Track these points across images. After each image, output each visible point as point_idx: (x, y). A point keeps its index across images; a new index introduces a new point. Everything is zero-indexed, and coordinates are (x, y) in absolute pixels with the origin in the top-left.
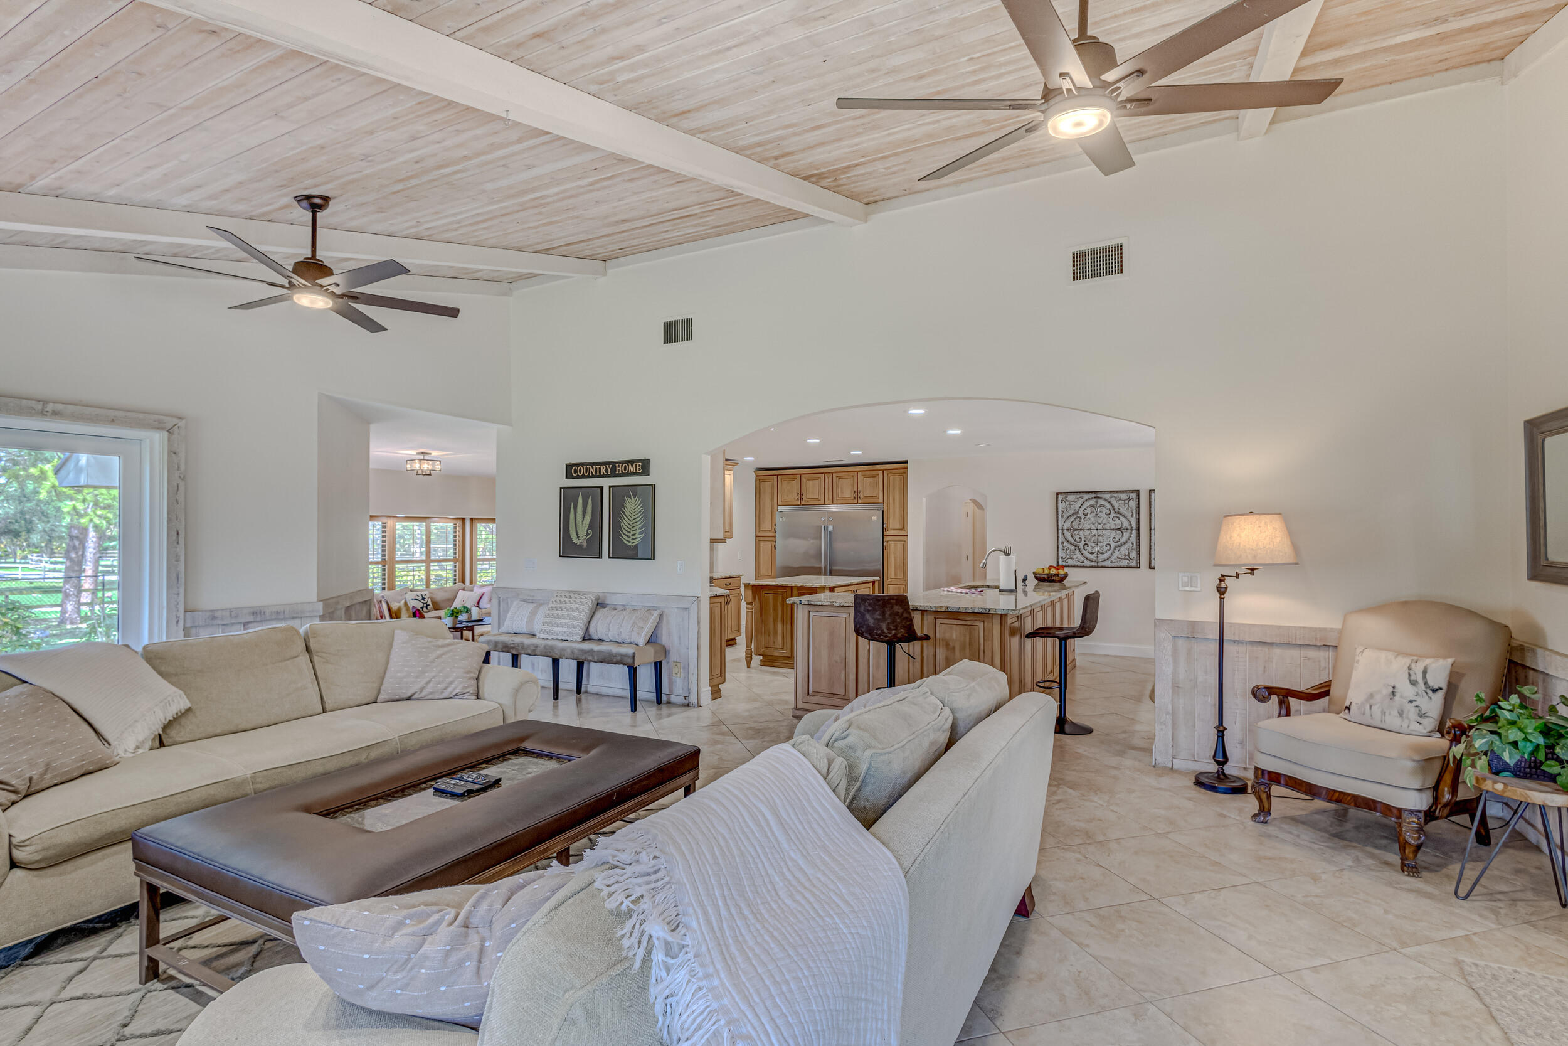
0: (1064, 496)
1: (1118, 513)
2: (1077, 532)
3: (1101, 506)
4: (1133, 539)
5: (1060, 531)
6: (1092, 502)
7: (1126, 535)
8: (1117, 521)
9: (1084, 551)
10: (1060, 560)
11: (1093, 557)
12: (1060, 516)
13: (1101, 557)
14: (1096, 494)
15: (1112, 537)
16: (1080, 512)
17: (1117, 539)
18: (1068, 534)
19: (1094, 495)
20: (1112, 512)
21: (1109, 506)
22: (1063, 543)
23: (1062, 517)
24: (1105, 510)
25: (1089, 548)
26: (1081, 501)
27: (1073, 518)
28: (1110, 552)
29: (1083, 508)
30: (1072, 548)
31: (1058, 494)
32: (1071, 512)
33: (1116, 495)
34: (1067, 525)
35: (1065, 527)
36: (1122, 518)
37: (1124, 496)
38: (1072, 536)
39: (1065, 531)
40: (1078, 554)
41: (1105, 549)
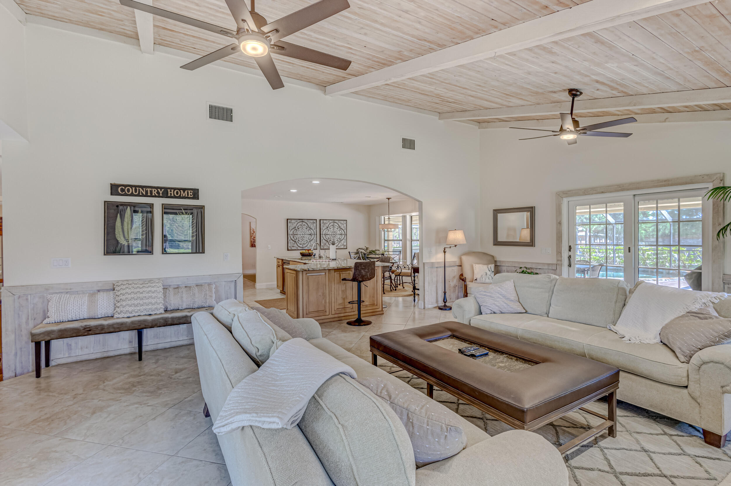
0: (290, 220)
1: (310, 228)
2: (295, 236)
3: (304, 225)
4: (315, 238)
5: (289, 236)
6: (301, 223)
7: (313, 237)
8: (310, 231)
9: (298, 244)
10: (289, 247)
11: (301, 246)
12: (289, 229)
13: (304, 246)
14: (302, 220)
15: (308, 237)
16: (296, 227)
17: (309, 239)
18: (292, 237)
19: (301, 221)
20: (308, 228)
21: (307, 225)
22: (290, 240)
23: (290, 229)
24: (305, 227)
25: (300, 242)
26: (297, 223)
27: (294, 230)
28: (307, 243)
29: (297, 225)
30: (294, 242)
31: (287, 219)
32: (293, 227)
33: (309, 221)
34: (291, 233)
35: (291, 234)
36: (311, 230)
37: (312, 221)
38: (293, 237)
39: (291, 235)
40: (296, 245)
41: (305, 242)
